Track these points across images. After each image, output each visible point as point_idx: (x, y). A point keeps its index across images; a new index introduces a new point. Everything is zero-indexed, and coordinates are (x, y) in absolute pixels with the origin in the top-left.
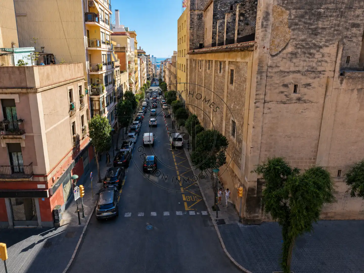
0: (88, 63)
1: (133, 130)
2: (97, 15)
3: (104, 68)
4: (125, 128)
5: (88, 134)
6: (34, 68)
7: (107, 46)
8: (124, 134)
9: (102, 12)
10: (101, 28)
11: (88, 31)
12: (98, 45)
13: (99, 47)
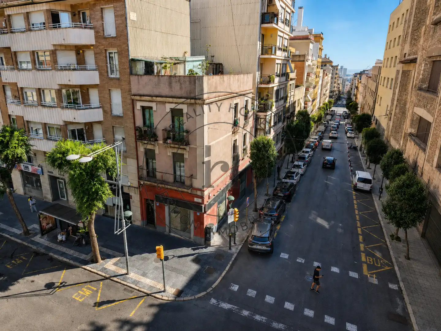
0: (259, 74)
1: (302, 158)
2: (276, 15)
3: (277, 80)
4: (291, 155)
5: (249, 155)
6: (204, 77)
7: (283, 53)
8: (289, 161)
9: (283, 10)
10: (280, 31)
11: (263, 35)
12: (273, 53)
13: (274, 55)
